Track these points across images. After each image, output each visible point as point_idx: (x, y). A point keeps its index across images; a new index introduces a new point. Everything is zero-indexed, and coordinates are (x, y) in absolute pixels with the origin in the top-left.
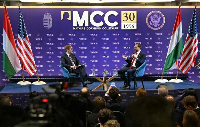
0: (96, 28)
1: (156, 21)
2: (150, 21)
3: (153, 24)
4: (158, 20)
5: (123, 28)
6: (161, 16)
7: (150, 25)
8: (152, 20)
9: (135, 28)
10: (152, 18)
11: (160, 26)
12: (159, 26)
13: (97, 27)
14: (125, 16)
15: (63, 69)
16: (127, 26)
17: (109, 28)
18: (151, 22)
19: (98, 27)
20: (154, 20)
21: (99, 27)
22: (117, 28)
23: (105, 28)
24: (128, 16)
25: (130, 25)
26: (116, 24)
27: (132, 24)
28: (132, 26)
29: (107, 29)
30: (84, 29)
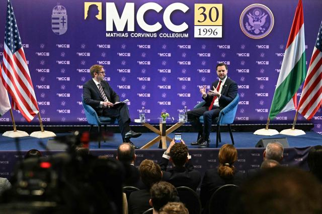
0: (148, 35)
1: (258, 23)
2: (247, 23)
3: (253, 29)
4: (261, 21)
5: (196, 35)
6: (266, 13)
7: (247, 30)
8: (251, 20)
9: (220, 35)
10: (250, 16)
11: (265, 32)
12: (262, 31)
13: (150, 33)
14: (202, 14)
15: (87, 108)
16: (205, 30)
17: (171, 35)
18: (249, 25)
19: (152, 33)
20: (254, 21)
21: (154, 33)
22: (186, 36)
23: (165, 35)
24: (207, 13)
25: (210, 30)
27: (213, 28)
28: (213, 32)
29: (169, 36)
30: (127, 35)
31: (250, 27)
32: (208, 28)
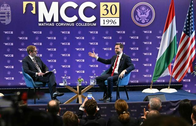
0: (68, 25)
1: (144, 15)
2: (136, 16)
3: (141, 19)
4: (146, 14)
5: (102, 24)
6: (150, 9)
7: (136, 20)
8: (139, 13)
9: (118, 24)
10: (138, 11)
11: (149, 21)
12: (147, 21)
13: (69, 23)
14: (105, 9)
16: (108, 21)
17: (84, 25)
18: (138, 17)
19: (71, 23)
20: (141, 14)
21: (72, 23)
22: (95, 25)
23: (80, 24)
24: (109, 9)
25: (111, 21)
26: (93, 18)
27: (113, 19)
28: (113, 22)
30: (53, 24)
31: (138, 18)
32: (110, 19)
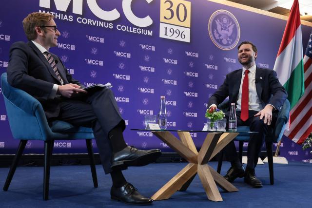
0: (101, 24)
1: (225, 32)
2: (215, 30)
3: (221, 38)
4: (228, 30)
5: (162, 35)
6: (234, 23)
7: (215, 38)
9: (187, 39)
10: (218, 22)
11: (232, 43)
12: (230, 43)
13: (104, 21)
14: (169, 9)
16: (172, 30)
17: (132, 30)
19: (107, 22)
20: (222, 29)
22: (150, 33)
23: (124, 28)
24: (174, 9)
25: (178, 32)
27: (181, 29)
28: (181, 34)
29: (129, 29)
30: (71, 19)
32: (175, 28)
